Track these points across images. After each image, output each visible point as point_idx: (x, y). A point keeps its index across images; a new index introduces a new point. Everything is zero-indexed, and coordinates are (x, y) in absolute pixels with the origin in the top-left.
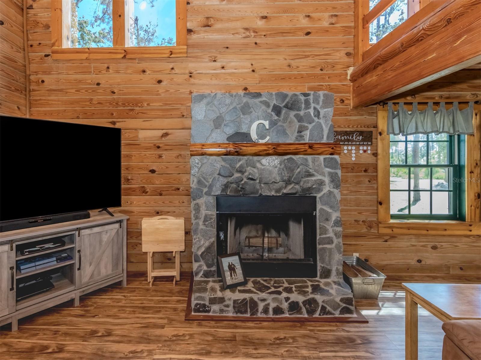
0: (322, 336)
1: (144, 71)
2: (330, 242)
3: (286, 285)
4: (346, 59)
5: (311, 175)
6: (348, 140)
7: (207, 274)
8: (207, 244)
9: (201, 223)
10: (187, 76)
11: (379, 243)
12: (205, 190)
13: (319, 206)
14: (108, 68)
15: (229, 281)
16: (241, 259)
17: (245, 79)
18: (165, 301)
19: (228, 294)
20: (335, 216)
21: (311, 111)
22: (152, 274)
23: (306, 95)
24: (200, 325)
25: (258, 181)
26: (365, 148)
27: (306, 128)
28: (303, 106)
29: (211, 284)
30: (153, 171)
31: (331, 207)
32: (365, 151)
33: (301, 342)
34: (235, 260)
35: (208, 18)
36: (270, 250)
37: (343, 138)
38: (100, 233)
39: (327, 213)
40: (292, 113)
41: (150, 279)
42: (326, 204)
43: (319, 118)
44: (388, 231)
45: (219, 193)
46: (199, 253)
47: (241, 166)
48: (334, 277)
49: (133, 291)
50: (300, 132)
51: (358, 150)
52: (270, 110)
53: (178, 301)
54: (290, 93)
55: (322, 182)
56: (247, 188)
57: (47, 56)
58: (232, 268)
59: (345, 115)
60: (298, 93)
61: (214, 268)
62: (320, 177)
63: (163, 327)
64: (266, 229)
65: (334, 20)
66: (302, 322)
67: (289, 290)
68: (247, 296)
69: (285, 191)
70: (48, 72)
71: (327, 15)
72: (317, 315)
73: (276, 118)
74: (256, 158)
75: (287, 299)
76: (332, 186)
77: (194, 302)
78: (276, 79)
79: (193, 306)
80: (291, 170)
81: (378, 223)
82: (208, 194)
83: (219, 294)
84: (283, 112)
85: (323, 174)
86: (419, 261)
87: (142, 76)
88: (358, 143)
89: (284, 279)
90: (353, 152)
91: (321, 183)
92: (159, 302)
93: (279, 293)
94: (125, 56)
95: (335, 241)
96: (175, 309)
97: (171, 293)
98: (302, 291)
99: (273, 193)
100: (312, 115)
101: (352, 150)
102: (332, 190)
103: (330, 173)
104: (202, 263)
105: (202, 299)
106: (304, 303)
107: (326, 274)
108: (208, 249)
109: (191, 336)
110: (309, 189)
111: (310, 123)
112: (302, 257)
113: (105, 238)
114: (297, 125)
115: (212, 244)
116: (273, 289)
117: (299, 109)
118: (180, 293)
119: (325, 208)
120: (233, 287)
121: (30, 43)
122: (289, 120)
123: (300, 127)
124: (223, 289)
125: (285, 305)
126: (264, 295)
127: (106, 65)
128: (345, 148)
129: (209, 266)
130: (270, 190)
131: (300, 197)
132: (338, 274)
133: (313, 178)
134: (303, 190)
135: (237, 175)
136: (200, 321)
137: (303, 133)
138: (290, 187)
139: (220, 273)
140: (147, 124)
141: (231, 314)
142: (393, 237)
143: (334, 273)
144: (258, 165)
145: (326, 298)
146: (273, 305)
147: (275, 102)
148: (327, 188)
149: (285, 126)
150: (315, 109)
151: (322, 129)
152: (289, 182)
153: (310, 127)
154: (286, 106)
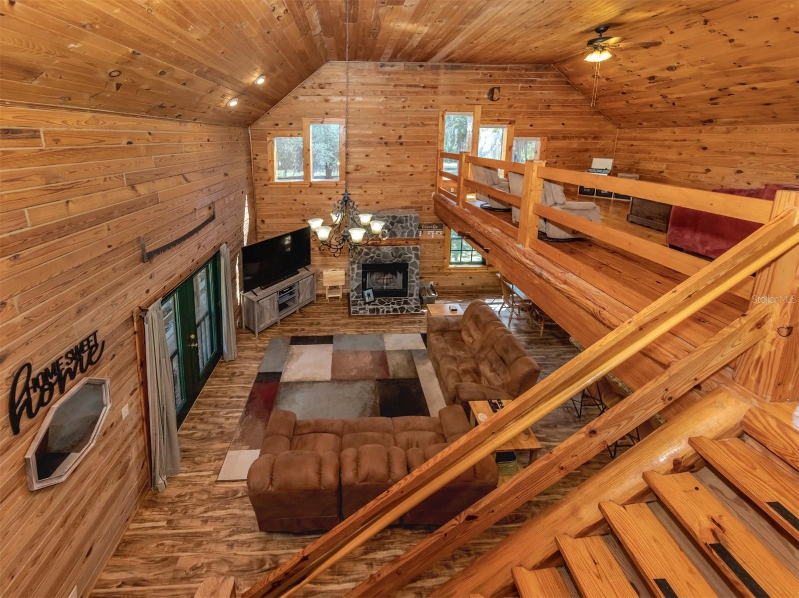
0: (404, 321)
1: (321, 193)
2: (414, 282)
3: (393, 301)
4: (431, 188)
5: (407, 254)
6: (431, 228)
7: (357, 297)
8: (357, 284)
9: (355, 275)
11: (444, 276)
12: (357, 261)
13: (410, 267)
14: (301, 192)
15: (367, 300)
16: (373, 290)
18: (338, 309)
19: (367, 306)
20: (416, 271)
21: (408, 224)
22: (328, 296)
23: (406, 217)
24: (355, 319)
25: (381, 257)
27: (406, 232)
29: (359, 302)
31: (415, 267)
32: (439, 233)
33: (395, 323)
34: (370, 291)
35: (357, 166)
36: (387, 284)
37: (428, 227)
38: (305, 281)
39: (413, 270)
40: (399, 225)
41: (327, 298)
42: (413, 266)
43: (412, 227)
44: (448, 271)
45: (363, 262)
46: (354, 288)
47: (374, 251)
48: (415, 297)
49: (320, 304)
50: (402, 233)
51: (435, 233)
52: (388, 224)
53: (344, 309)
54: (399, 216)
57: (265, 185)
58: (369, 295)
59: (429, 215)
60: (402, 216)
61: (361, 295)
62: (410, 255)
63: (340, 320)
64: (386, 273)
65: (426, 168)
66: (397, 316)
67: (393, 304)
68: (375, 307)
69: (394, 261)
70: (266, 194)
71: (422, 166)
72: (404, 313)
74: (381, 247)
75: (392, 307)
77: (352, 310)
79: (352, 311)
80: (397, 252)
81: (443, 267)
82: (358, 263)
83: (363, 306)
84: (395, 224)
85: (412, 254)
86: (463, 284)
87: (320, 196)
88: (435, 230)
89: (392, 298)
90: (433, 234)
91: (411, 258)
92: (335, 310)
93: (389, 305)
94: (310, 186)
95: (416, 281)
96: (343, 313)
97: (339, 305)
98: (399, 304)
99: (388, 262)
100: (409, 226)
102: (415, 260)
103: (415, 254)
104: (355, 292)
105: (356, 308)
106: (399, 308)
107: (412, 295)
108: (358, 287)
109: (352, 323)
110: (405, 260)
111: (408, 229)
112: (401, 288)
113: (308, 283)
114: (401, 230)
115: (360, 285)
116: (387, 303)
117: (403, 223)
118: (344, 305)
119: (412, 268)
120: (369, 303)
121: (256, 178)
122: (398, 228)
123: (403, 231)
124: (365, 304)
125: (391, 310)
126: (382, 306)
127: (300, 190)
128: (429, 232)
129: (358, 294)
131: (401, 263)
132: (417, 295)
133: (407, 256)
134: (402, 260)
135: (372, 255)
136: (355, 317)
137: (404, 234)
138: (396, 259)
139: (363, 296)
141: (368, 313)
142: (450, 274)
143: (415, 294)
144: (382, 250)
145: (408, 306)
146: (386, 310)
147: (391, 220)
148: (413, 260)
149: (395, 230)
150: (410, 223)
151: (413, 232)
152: (396, 257)
153: (408, 231)
154: (396, 222)
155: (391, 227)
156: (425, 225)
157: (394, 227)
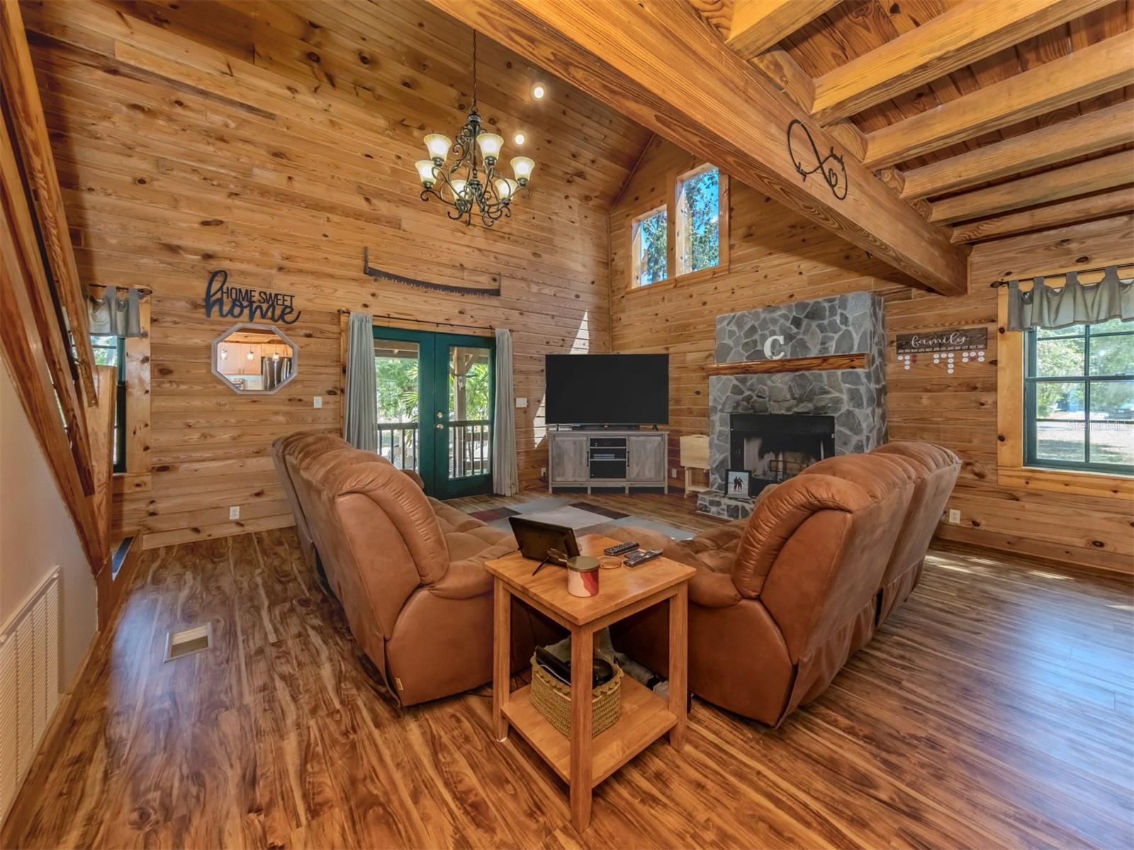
1: (691, 296)
5: (827, 392)
6: (940, 345)
8: (721, 458)
10: (729, 294)
12: (720, 407)
13: (837, 428)
14: (664, 298)
17: (790, 285)
20: (854, 438)
21: (838, 319)
22: (690, 488)
23: (830, 301)
25: (767, 399)
26: (973, 354)
27: (832, 339)
28: (827, 313)
30: (698, 393)
31: (851, 429)
32: (973, 359)
37: (930, 343)
38: (643, 442)
39: (845, 435)
40: (814, 324)
41: (687, 492)
42: (843, 425)
43: (846, 326)
45: (730, 410)
47: (752, 385)
50: (823, 343)
51: (958, 357)
52: (788, 324)
54: (813, 301)
55: (839, 401)
56: (757, 405)
57: (623, 297)
58: (738, 482)
60: (820, 300)
62: (837, 394)
69: (796, 410)
70: (623, 311)
73: (796, 330)
74: (766, 375)
76: (851, 405)
78: (829, 278)
80: (802, 387)
82: (722, 411)
84: (805, 322)
85: (841, 391)
87: (690, 301)
88: (959, 348)
90: (951, 361)
94: (675, 286)
99: (784, 412)
100: (838, 322)
101: (948, 358)
102: (852, 409)
103: (849, 390)
108: (723, 462)
110: (824, 407)
111: (836, 333)
113: (650, 446)
114: (820, 335)
115: (725, 458)
117: (823, 319)
119: (843, 429)
121: (612, 288)
122: (811, 331)
123: (824, 337)
124: (725, 496)
127: (661, 297)
128: (936, 356)
130: (781, 409)
131: (814, 417)
133: (829, 396)
134: (816, 408)
135: (747, 393)
137: (827, 345)
138: (802, 405)
140: (694, 347)
144: (769, 383)
147: (794, 314)
148: (845, 407)
149: (806, 338)
150: (842, 315)
151: (851, 338)
152: (800, 400)
153: (836, 336)
154: (807, 317)
155: (794, 330)
156: (921, 336)
157: (801, 331)
